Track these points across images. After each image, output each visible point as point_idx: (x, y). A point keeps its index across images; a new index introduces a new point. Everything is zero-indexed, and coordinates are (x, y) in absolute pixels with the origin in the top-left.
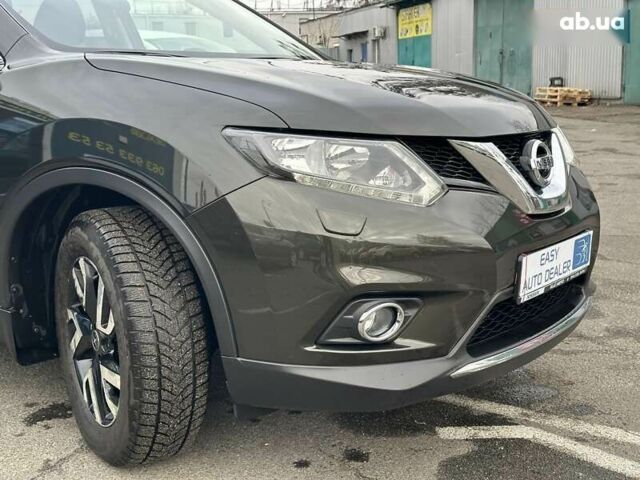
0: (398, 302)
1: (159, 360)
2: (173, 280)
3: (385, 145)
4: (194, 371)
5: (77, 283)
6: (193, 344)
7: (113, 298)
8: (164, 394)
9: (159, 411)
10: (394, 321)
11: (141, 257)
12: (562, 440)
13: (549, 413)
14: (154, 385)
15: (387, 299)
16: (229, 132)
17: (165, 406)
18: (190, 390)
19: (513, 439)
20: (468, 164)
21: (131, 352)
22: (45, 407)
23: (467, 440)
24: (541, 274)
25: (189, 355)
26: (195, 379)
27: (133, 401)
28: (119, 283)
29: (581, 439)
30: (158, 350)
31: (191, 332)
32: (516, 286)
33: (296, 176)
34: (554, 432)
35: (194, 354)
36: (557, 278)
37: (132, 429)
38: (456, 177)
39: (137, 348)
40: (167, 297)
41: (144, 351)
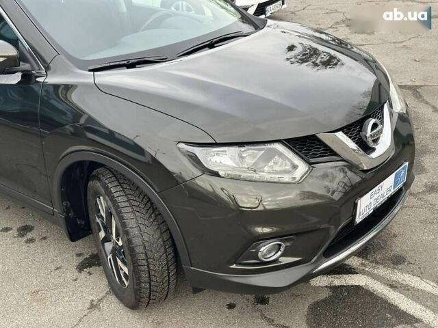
0: (281, 241)
1: (148, 267)
2: (154, 221)
3: (274, 147)
4: (168, 269)
5: (100, 207)
6: (167, 256)
7: (121, 232)
8: (152, 283)
9: (150, 291)
10: (279, 250)
11: (135, 208)
12: (382, 287)
13: (377, 263)
14: (147, 279)
15: (274, 240)
16: (181, 145)
17: (153, 288)
18: (167, 278)
19: (353, 286)
20: (326, 146)
21: (133, 264)
22: (87, 256)
23: (326, 287)
24: (371, 203)
25: (165, 262)
26: (169, 273)
27: (135, 287)
28: (124, 225)
29: (393, 286)
30: (148, 262)
31: (165, 250)
32: (354, 216)
33: (221, 173)
34: (378, 280)
35: (168, 262)
36: (381, 200)
37: (136, 299)
38: (318, 157)
39: (137, 262)
40: (151, 232)
41: (140, 264)
